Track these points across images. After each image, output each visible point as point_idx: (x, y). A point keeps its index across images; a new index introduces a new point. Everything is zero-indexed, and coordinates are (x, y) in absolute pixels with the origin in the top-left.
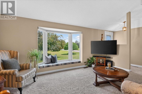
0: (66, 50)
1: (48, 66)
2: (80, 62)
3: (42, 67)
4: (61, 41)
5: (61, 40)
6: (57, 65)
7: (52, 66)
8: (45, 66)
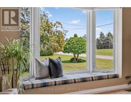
0: (67, 54)
1: (44, 83)
2: (116, 76)
3: (31, 87)
4: (58, 34)
5: (57, 32)
6: (65, 82)
7: (54, 84)
8: (37, 84)
